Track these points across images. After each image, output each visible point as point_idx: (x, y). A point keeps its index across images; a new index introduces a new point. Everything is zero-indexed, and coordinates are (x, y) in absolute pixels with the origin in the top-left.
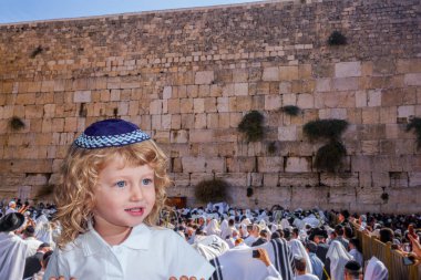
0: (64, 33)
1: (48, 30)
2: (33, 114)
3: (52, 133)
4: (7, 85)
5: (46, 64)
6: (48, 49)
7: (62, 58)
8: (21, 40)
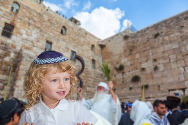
0: (169, 23)
1: (160, 26)
2: (164, 62)
3: (178, 68)
4: (146, 52)
5: (163, 39)
6: (162, 32)
7: (172, 34)
8: (147, 33)
